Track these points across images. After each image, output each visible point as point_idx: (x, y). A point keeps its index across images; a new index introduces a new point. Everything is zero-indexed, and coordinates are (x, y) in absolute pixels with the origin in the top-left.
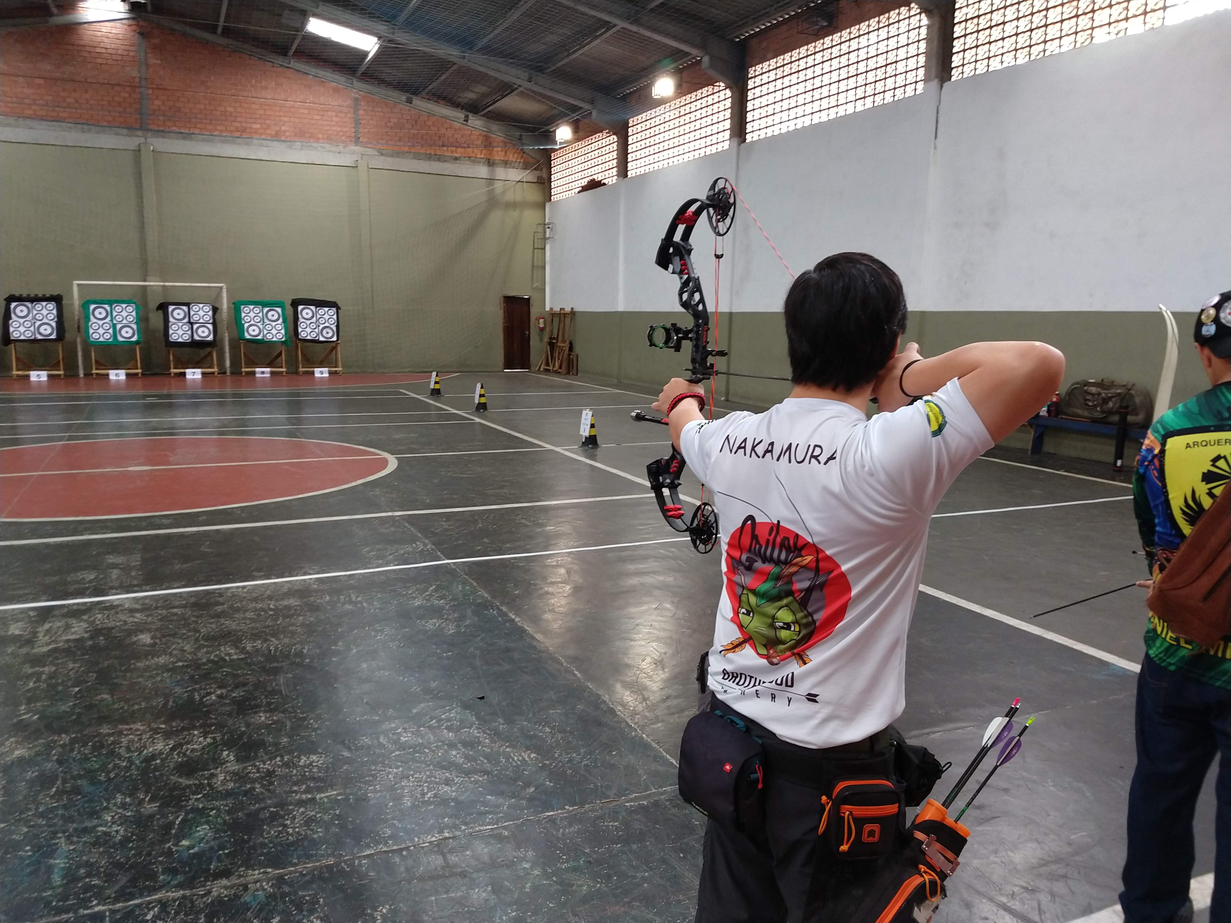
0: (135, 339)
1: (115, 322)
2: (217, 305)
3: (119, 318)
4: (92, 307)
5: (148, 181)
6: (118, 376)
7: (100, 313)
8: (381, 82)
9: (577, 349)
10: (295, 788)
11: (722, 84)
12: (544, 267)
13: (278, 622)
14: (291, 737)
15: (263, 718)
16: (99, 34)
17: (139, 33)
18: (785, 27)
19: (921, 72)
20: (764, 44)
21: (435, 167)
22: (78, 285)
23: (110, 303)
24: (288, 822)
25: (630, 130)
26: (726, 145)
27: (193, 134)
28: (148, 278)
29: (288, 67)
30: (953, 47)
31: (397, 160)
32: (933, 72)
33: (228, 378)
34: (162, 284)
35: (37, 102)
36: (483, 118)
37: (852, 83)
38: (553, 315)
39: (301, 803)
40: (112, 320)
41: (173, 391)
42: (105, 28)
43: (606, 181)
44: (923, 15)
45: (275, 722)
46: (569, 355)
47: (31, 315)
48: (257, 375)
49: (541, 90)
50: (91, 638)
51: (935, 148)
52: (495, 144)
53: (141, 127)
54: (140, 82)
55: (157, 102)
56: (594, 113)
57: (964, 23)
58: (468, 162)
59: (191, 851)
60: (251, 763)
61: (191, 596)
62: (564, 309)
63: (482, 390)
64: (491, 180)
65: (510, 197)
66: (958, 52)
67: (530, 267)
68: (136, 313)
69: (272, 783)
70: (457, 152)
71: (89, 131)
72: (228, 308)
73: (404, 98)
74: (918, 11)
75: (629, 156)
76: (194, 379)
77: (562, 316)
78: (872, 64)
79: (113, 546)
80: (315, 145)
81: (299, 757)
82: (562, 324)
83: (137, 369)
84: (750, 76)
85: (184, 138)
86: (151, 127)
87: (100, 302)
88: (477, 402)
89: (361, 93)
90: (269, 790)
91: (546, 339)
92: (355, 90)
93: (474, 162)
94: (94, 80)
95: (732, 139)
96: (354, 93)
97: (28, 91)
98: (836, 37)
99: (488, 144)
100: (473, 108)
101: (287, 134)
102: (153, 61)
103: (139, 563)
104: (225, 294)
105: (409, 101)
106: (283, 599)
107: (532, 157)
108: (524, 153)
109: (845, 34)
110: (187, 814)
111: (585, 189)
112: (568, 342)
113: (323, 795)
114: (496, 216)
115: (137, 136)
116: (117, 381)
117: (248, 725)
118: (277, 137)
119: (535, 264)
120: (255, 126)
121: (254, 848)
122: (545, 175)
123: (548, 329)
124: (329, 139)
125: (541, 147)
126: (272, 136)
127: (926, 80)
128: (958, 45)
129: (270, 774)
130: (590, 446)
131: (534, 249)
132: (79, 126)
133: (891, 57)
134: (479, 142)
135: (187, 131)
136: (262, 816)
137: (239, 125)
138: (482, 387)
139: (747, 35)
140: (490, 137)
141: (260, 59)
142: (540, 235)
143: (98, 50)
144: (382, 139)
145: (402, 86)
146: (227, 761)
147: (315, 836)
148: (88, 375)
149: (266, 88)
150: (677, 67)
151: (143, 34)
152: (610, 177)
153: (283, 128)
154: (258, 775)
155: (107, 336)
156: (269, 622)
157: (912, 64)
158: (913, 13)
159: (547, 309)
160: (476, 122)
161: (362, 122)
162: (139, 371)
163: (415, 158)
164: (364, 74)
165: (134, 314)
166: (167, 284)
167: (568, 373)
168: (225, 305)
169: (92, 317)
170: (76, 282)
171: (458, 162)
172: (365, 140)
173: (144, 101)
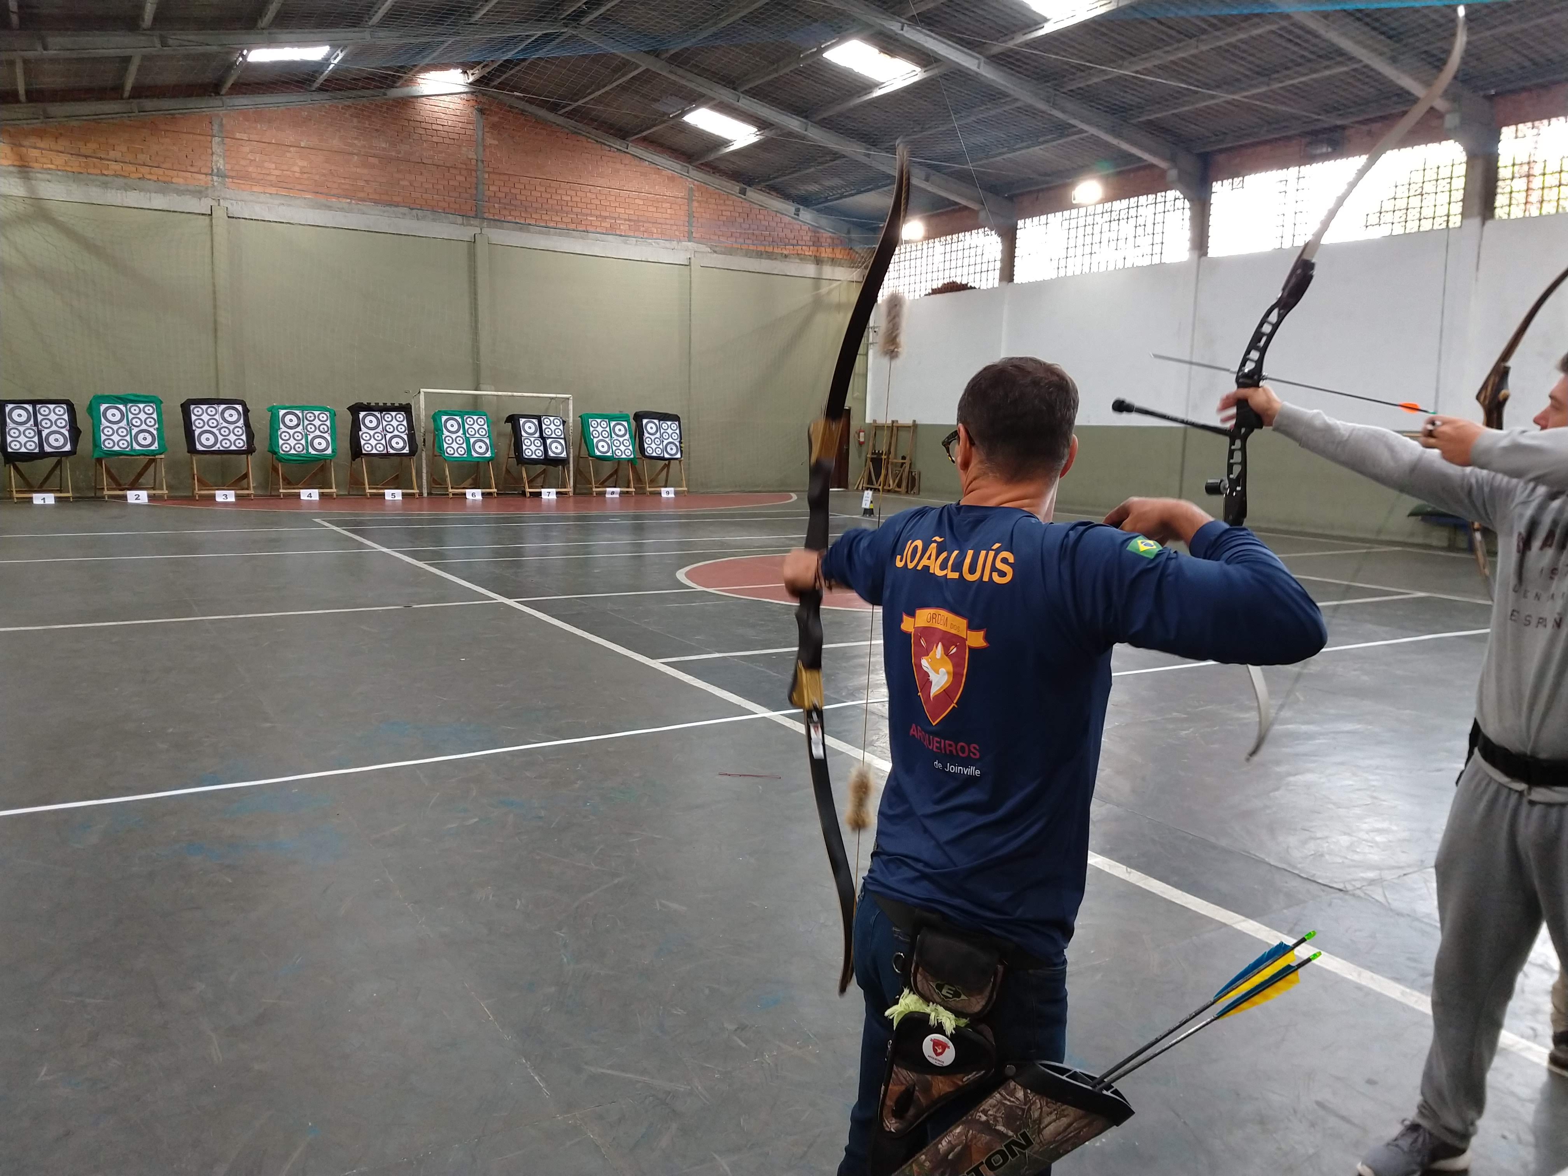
0: (488, 455)
1: (467, 435)
2: (564, 419)
3: (472, 432)
4: (444, 418)
5: (483, 276)
6: (474, 495)
7: (452, 425)
8: (716, 170)
9: (919, 466)
12: (868, 376)
17: (477, 109)
19: (1456, 207)
21: (764, 265)
22: (424, 393)
23: (462, 414)
25: (1018, 232)
28: (483, 387)
29: (625, 152)
30: (1497, 187)
31: (728, 258)
32: (1473, 207)
33: (572, 499)
36: (813, 212)
38: (877, 428)
40: (464, 433)
43: (976, 285)
46: (911, 472)
47: (381, 426)
48: (607, 496)
51: (1477, 280)
52: (823, 240)
53: (476, 215)
54: (477, 165)
55: (492, 188)
57: (1510, 167)
58: (797, 260)
62: (898, 421)
64: (818, 280)
66: (1503, 193)
68: (488, 426)
70: (786, 250)
71: (424, 218)
73: (737, 189)
75: (1016, 260)
76: (549, 500)
77: (895, 429)
80: (649, 240)
82: (895, 438)
83: (492, 488)
84: (1214, 190)
85: (521, 230)
86: (486, 215)
87: (451, 414)
89: (696, 182)
91: (868, 455)
92: (690, 180)
93: (801, 259)
94: (430, 162)
95: (1193, 251)
96: (689, 182)
97: (362, 171)
99: (817, 242)
100: (804, 201)
101: (622, 228)
102: (490, 141)
104: (571, 407)
105: (743, 192)
107: (858, 254)
108: (851, 249)
111: (937, 291)
115: (472, 225)
116: (474, 502)
118: (612, 230)
120: (589, 218)
123: (870, 444)
124: (663, 234)
126: (607, 230)
127: (1462, 215)
128: (1503, 187)
132: (414, 212)
134: (807, 238)
135: (523, 221)
137: (574, 216)
140: (818, 232)
141: (600, 142)
143: (435, 128)
144: (715, 234)
145: (736, 176)
149: (602, 175)
151: (481, 111)
152: (984, 281)
153: (618, 221)
155: (461, 451)
159: (871, 421)
160: (807, 215)
161: (695, 215)
162: (494, 490)
163: (746, 255)
165: (486, 427)
167: (908, 492)
168: (570, 416)
169: (444, 430)
170: (422, 390)
171: (788, 259)
172: (698, 235)
173: (480, 187)
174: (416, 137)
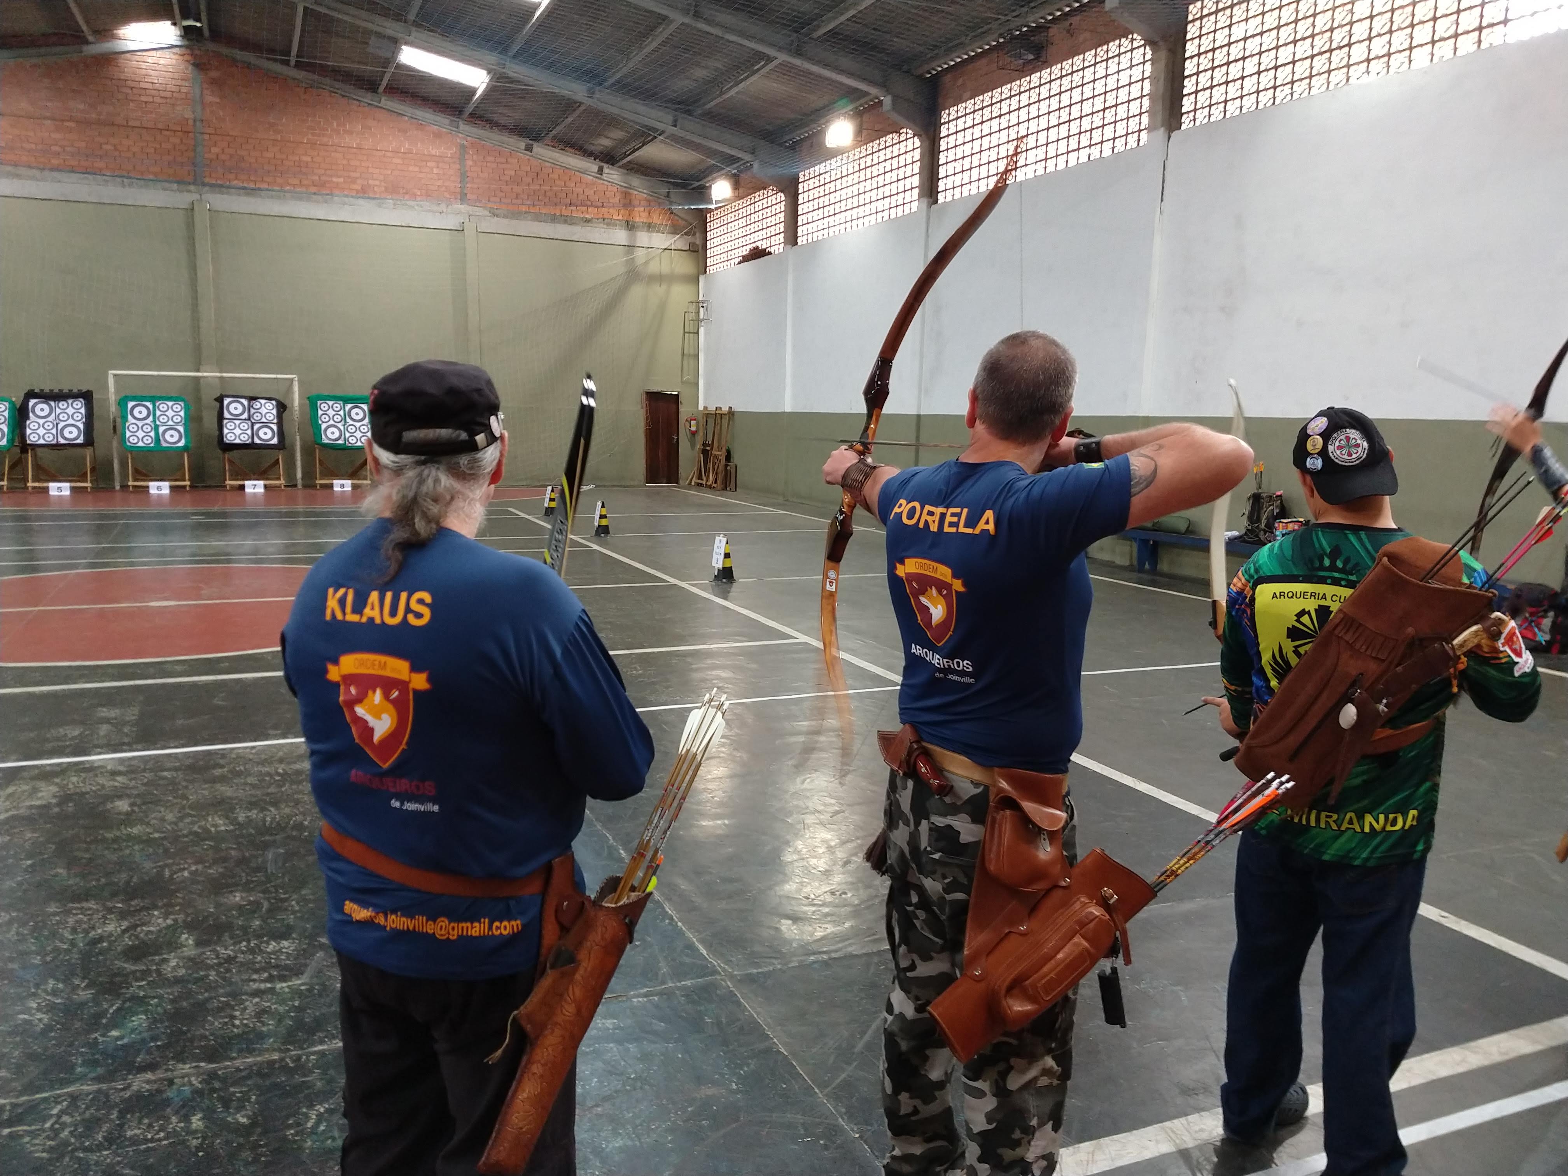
0: (182, 444)
1: (158, 423)
2: (286, 403)
3: (163, 419)
4: (131, 404)
5: (204, 247)
6: (160, 489)
7: (140, 412)
8: (492, 124)
9: (736, 459)
10: (255, 976)
11: (910, 132)
12: (697, 356)
13: (283, 789)
14: (264, 920)
15: (238, 899)
16: (144, 65)
17: (194, 64)
18: (984, 61)
19: (1145, 119)
20: (960, 82)
21: (561, 230)
22: (115, 375)
23: (153, 400)
24: (237, 1013)
25: (800, 186)
26: (915, 206)
27: (259, 189)
28: (202, 368)
29: (377, 107)
30: (1184, 87)
31: (514, 222)
32: (1159, 118)
33: (300, 492)
34: (218, 374)
35: (68, 149)
36: (620, 170)
37: (1063, 131)
38: (707, 415)
39: (257, 993)
40: (154, 421)
41: (228, 509)
42: (152, 58)
43: (771, 250)
44: (1148, 48)
45: (250, 903)
46: (726, 466)
47: (53, 414)
48: (335, 489)
49: (689, 136)
50: (59, 805)
51: (1161, 213)
52: (636, 203)
53: (195, 180)
54: (194, 125)
55: (214, 150)
56: (756, 165)
57: (1196, 58)
58: (601, 225)
59: (119, 1043)
60: (210, 948)
61: (189, 757)
62: (721, 408)
63: (603, 509)
64: (631, 248)
65: (653, 268)
66: (1189, 94)
67: (680, 356)
68: (185, 413)
69: (228, 971)
70: (588, 213)
71: (130, 185)
72: (301, 405)
73: (522, 145)
74: (1142, 42)
75: (800, 219)
76: (255, 494)
77: (718, 417)
78: (1087, 108)
79: (108, 698)
80: (411, 203)
81: (268, 943)
82: (718, 428)
83: (184, 480)
84: (943, 121)
85: (248, 194)
86: (207, 180)
87: (140, 399)
88: (596, 524)
89: (469, 138)
90: (224, 979)
91: (699, 446)
92: (460, 135)
93: (608, 224)
94: (137, 124)
95: (922, 199)
96: (460, 138)
97: (56, 136)
98: (1045, 73)
99: (628, 203)
100: (609, 158)
101: (376, 189)
102: (210, 98)
103: (134, 718)
104: (296, 388)
105: (529, 148)
106: (295, 763)
107: (682, 218)
108: (672, 213)
109: (1056, 69)
110: (124, 1002)
111: (746, 259)
112: (724, 450)
113: (284, 985)
114: (637, 291)
115: (190, 191)
116: (160, 496)
117: (218, 905)
118: (364, 193)
119: (685, 352)
120: (335, 180)
121: (191, 1040)
122: (698, 242)
123: (701, 433)
124: (428, 195)
125: (693, 207)
126: (357, 191)
127: (1150, 129)
128: (1189, 86)
129: (230, 960)
130: (724, 580)
131: (685, 332)
132: (118, 179)
133: (1111, 100)
134: (616, 200)
135: (252, 186)
136: (209, 1006)
137: (316, 178)
138: (603, 506)
139: (940, 69)
140: (630, 194)
141: (343, 96)
142: (692, 316)
143: (143, 85)
144: (495, 196)
145: (519, 131)
146: (185, 946)
147: (264, 1029)
148: (124, 487)
149: (350, 133)
150: (856, 108)
151: (199, 65)
152: (776, 244)
153: (371, 182)
154: (215, 961)
155: (147, 440)
156: (272, 790)
157: (1135, 108)
158: (1135, 44)
159: (701, 408)
160: (613, 175)
161: (469, 174)
162: (188, 483)
163: (537, 220)
164: (472, 115)
165: (182, 413)
166: (225, 375)
167: (725, 488)
168: (296, 401)
169: (130, 417)
170: (110, 372)
171: (589, 224)
172: (473, 197)
173: (199, 149)
174: (120, 96)
